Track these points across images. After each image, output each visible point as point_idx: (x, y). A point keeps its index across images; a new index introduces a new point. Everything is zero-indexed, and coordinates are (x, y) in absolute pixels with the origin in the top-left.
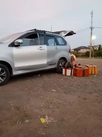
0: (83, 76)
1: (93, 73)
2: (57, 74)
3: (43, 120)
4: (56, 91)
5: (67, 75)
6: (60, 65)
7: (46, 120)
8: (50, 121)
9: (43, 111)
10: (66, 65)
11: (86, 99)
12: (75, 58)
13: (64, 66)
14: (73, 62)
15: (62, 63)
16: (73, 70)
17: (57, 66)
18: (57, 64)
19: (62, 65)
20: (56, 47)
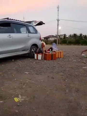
0: (52, 59)
1: (60, 57)
2: (29, 58)
3: (16, 99)
4: (29, 73)
5: (38, 59)
6: (32, 51)
7: (19, 99)
8: (23, 100)
9: (17, 91)
11: (54, 78)
12: (45, 45)
13: (36, 52)
14: (44, 48)
15: (34, 49)
16: (43, 54)
17: (29, 52)
18: (29, 49)
19: (34, 51)
20: (28, 35)
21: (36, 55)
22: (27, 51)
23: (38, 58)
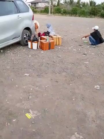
0: (49, 49)
4: (29, 76)
6: (25, 37)
10: (32, 39)
13: (29, 40)
15: (26, 34)
16: (39, 43)
18: (21, 36)
19: (27, 36)
20: (18, 16)
21: (29, 43)
22: (18, 39)
23: (32, 47)
